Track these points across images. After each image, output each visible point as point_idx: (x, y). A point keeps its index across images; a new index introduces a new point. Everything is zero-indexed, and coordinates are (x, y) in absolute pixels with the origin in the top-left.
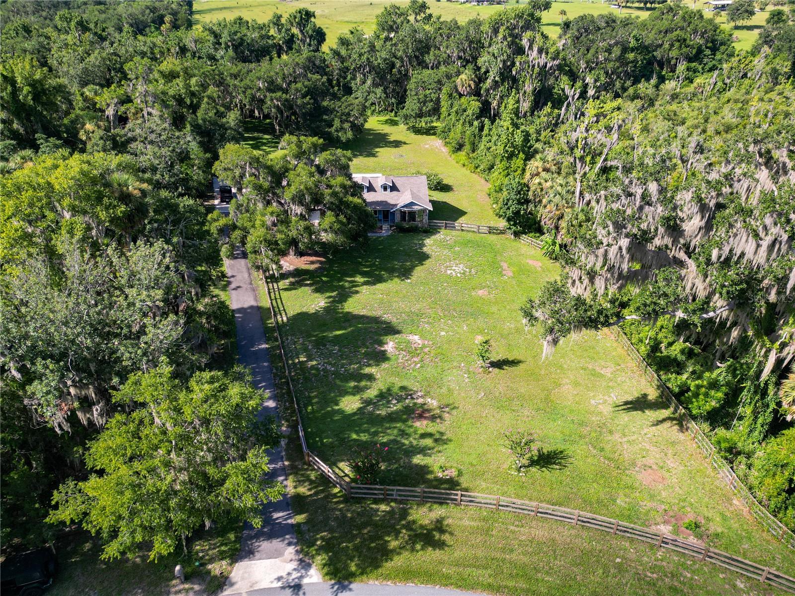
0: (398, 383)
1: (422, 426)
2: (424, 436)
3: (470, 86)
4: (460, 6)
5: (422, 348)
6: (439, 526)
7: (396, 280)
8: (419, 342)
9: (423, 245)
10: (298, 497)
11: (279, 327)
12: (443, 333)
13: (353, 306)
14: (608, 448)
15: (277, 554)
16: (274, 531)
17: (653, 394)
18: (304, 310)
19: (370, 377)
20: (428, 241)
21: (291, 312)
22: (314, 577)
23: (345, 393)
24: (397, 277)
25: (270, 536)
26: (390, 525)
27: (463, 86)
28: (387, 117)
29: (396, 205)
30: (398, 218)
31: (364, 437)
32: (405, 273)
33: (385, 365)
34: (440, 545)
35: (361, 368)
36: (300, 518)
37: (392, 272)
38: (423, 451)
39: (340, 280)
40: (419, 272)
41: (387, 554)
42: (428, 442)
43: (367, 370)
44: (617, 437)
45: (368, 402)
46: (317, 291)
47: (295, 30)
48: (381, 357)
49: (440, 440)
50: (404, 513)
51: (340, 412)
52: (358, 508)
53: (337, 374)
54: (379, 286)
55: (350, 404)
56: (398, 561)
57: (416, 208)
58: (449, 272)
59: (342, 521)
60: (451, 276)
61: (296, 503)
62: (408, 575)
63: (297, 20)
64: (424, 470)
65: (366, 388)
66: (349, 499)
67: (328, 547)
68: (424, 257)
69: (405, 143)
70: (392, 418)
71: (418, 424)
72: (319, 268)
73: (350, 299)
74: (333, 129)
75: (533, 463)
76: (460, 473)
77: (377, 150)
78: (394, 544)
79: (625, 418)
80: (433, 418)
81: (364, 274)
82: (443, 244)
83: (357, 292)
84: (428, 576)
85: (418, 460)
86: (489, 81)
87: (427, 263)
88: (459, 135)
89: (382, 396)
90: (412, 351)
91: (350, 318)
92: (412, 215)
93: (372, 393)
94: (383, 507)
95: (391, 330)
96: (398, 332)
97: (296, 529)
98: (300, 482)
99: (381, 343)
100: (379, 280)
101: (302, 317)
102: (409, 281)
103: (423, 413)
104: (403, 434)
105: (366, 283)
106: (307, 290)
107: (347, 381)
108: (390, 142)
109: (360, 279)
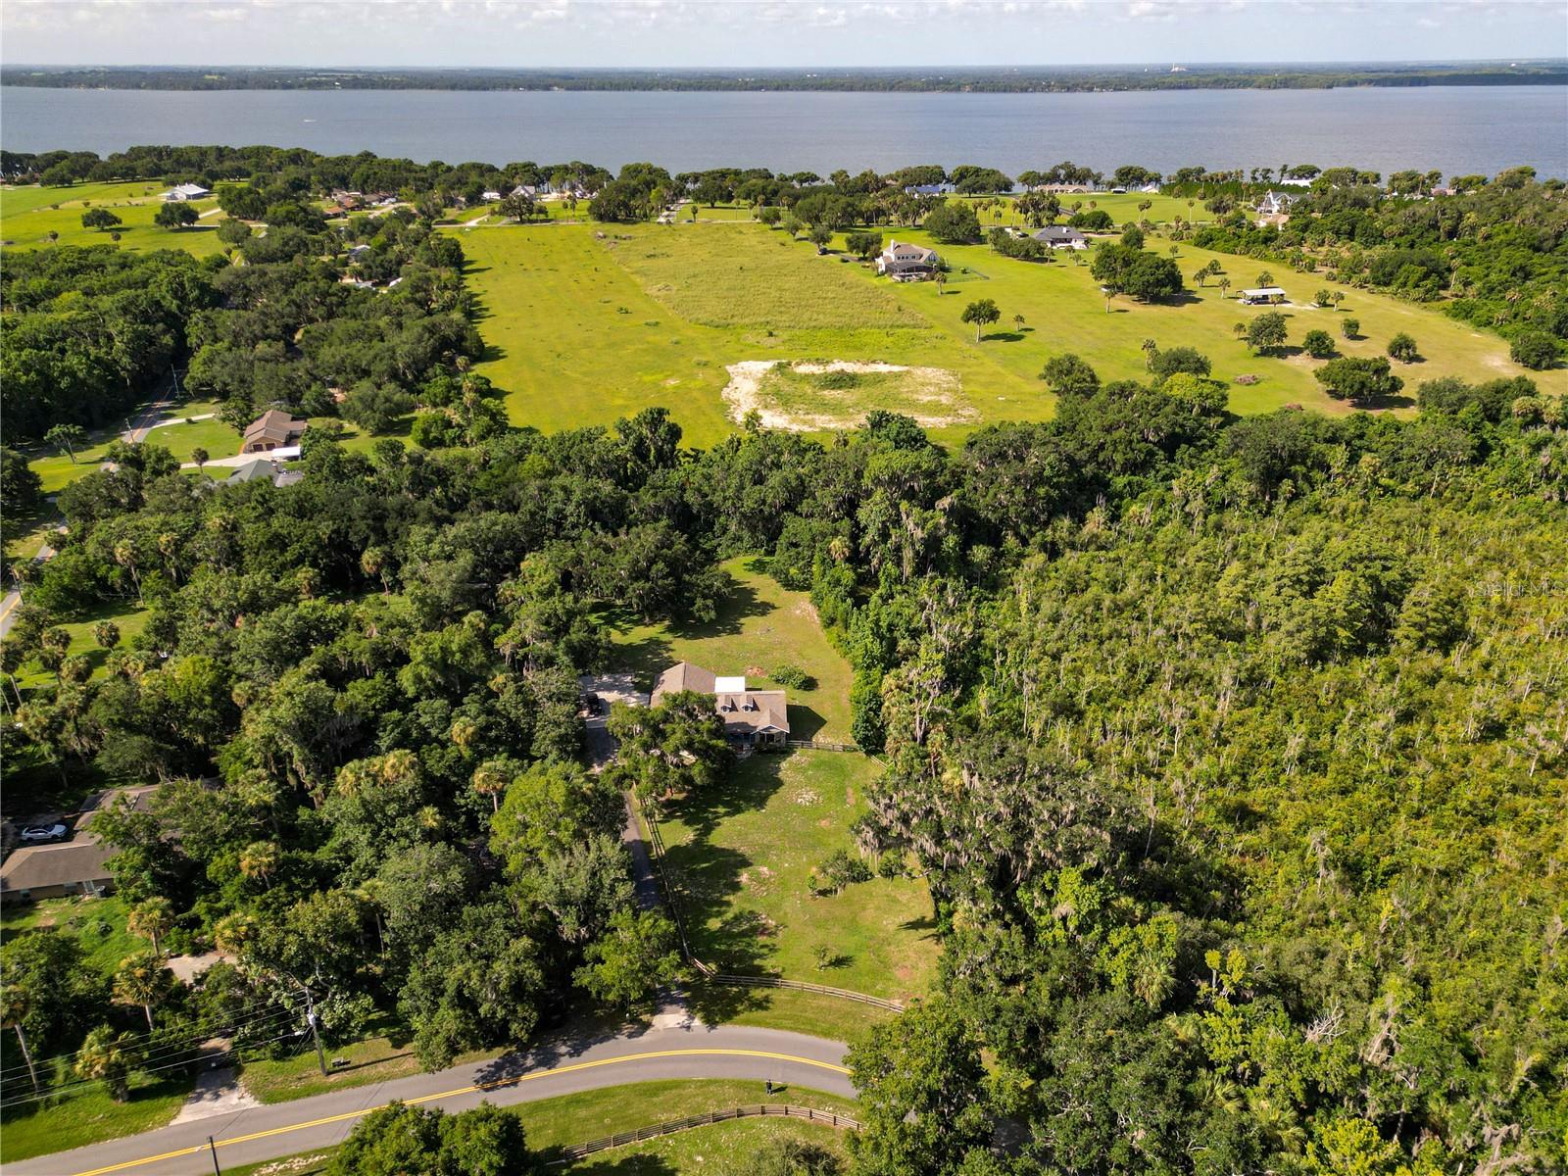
0: (748, 907)
1: (762, 940)
2: (762, 947)
3: (844, 553)
5: (769, 878)
6: (767, 999)
7: (752, 810)
8: (767, 873)
9: (778, 770)
10: (684, 983)
11: (661, 859)
12: (786, 864)
13: (718, 839)
14: (883, 954)
16: (674, 1001)
17: (930, 916)
18: (678, 843)
19: (728, 904)
20: (784, 765)
21: (668, 846)
22: (697, 1022)
23: (710, 916)
24: (754, 806)
25: (671, 1003)
26: (739, 998)
27: (836, 552)
28: (755, 557)
29: (755, 727)
30: (757, 739)
31: (723, 947)
32: (760, 803)
33: (740, 894)
34: (767, 1008)
35: (722, 896)
36: (687, 994)
37: (749, 800)
38: (761, 956)
39: (705, 811)
40: (773, 801)
41: (736, 1013)
42: (765, 951)
43: (726, 898)
44: (892, 948)
45: (726, 923)
46: (687, 823)
47: (645, 432)
48: (736, 887)
49: (773, 949)
50: (747, 993)
51: (708, 930)
52: (720, 989)
53: (704, 900)
54: (738, 817)
55: (714, 924)
56: (742, 1016)
57: (773, 731)
58: (799, 800)
59: (711, 995)
60: (800, 806)
61: (684, 986)
62: (747, 1022)
63: (647, 421)
64: (760, 968)
65: (725, 912)
66: (715, 983)
67: (703, 1009)
68: (779, 783)
69: (774, 607)
70: (743, 934)
71: (760, 938)
73: (714, 832)
74: (695, 608)
75: (831, 964)
76: (784, 970)
77: (742, 620)
78: (740, 1008)
79: (904, 933)
80: (770, 934)
81: (726, 804)
82: (798, 769)
83: (719, 824)
84: (759, 1023)
85: (757, 962)
87: (781, 790)
88: (832, 608)
89: (736, 918)
90: (761, 881)
91: (714, 851)
92: (771, 737)
93: (729, 916)
94: (735, 989)
95: (745, 863)
96: (751, 865)
97: (685, 999)
99: (736, 875)
100: (738, 810)
101: (676, 849)
102: (764, 811)
103: (764, 930)
104: (749, 945)
105: (727, 814)
106: (677, 822)
107: (712, 906)
108: (757, 606)
109: (721, 810)
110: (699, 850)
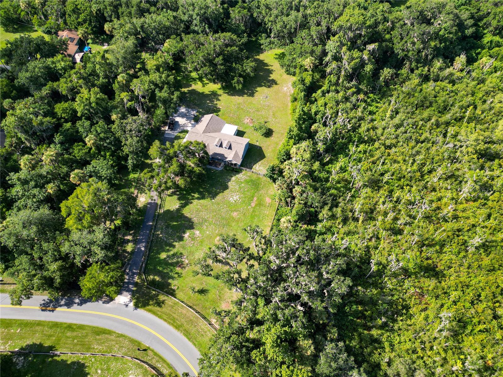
0: (181, 250)
1: (178, 269)
2: (177, 273)
5: (197, 238)
6: (163, 302)
7: (209, 199)
8: (198, 234)
9: (230, 180)
10: (137, 283)
11: (159, 215)
12: (208, 232)
13: (187, 212)
14: (222, 292)
15: (126, 296)
16: (128, 290)
18: (170, 208)
19: (174, 247)
20: (233, 179)
21: (166, 209)
22: (132, 304)
23: (164, 251)
24: (210, 197)
25: (127, 291)
26: (152, 298)
29: (226, 158)
30: (226, 164)
31: (161, 269)
32: (214, 195)
33: (181, 243)
34: (160, 306)
35: (173, 242)
36: (134, 289)
37: (210, 193)
38: (173, 278)
39: (190, 194)
40: (219, 197)
41: (148, 304)
42: (176, 276)
43: (175, 243)
45: (168, 256)
46: (179, 199)
48: (181, 239)
49: (180, 276)
50: (158, 295)
51: (159, 258)
52: (148, 291)
53: (166, 242)
54: (202, 201)
55: (163, 256)
56: (150, 307)
57: (233, 162)
58: (231, 199)
59: (143, 293)
60: (230, 202)
61: (136, 284)
62: (150, 311)
64: (169, 285)
65: (171, 250)
66: (147, 287)
67: (137, 299)
68: (226, 188)
69: (276, 84)
70: (172, 264)
71: (177, 269)
73: (187, 207)
75: (198, 291)
76: (178, 288)
77: (258, 89)
78: (151, 303)
80: (183, 268)
81: (200, 193)
82: (238, 182)
83: (191, 203)
84: (154, 313)
85: (170, 281)
86: (328, 57)
87: (226, 192)
89: (174, 255)
90: (193, 238)
91: (183, 217)
92: (232, 165)
93: (172, 253)
94: (154, 292)
95: (191, 227)
96: (194, 228)
97: (133, 291)
98: (139, 278)
99: (184, 233)
100: (203, 197)
101: (168, 212)
102: (213, 201)
103: (181, 264)
104: (171, 271)
105: (198, 199)
106: (176, 197)
107: (166, 246)
108: (269, 81)
109: (196, 195)
110: (177, 215)
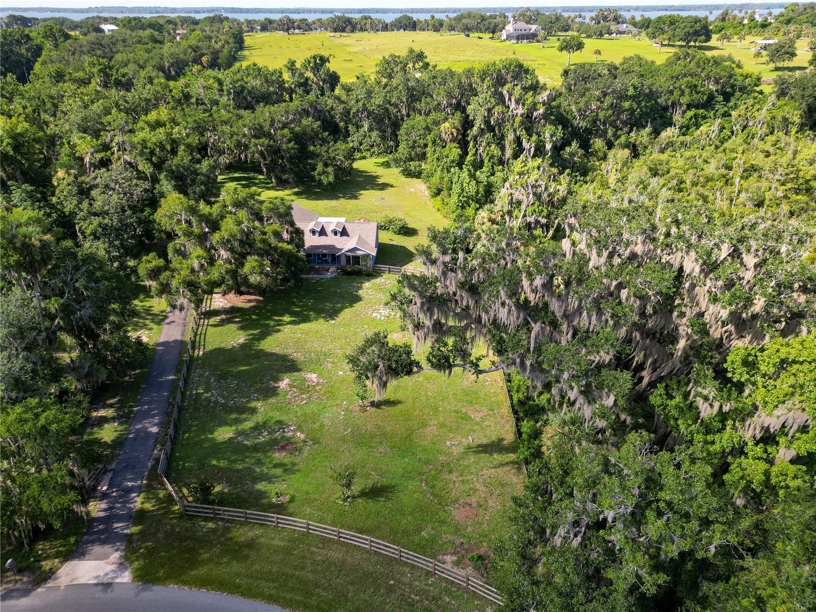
0: (277, 416)
1: (280, 456)
2: (276, 466)
3: (452, 134)
4: (500, 44)
5: (314, 386)
6: (251, 544)
7: (322, 321)
8: (315, 380)
9: (360, 288)
10: (141, 512)
11: (194, 359)
12: (341, 373)
13: (270, 344)
14: (439, 485)
15: (104, 557)
16: (111, 539)
18: (222, 345)
19: (253, 411)
20: (367, 285)
21: (209, 347)
22: (127, 576)
23: (222, 424)
24: (324, 317)
25: (104, 543)
26: (206, 541)
27: (446, 133)
28: (386, 159)
29: (341, 249)
30: (343, 261)
31: (223, 464)
32: (332, 314)
33: (272, 400)
35: (248, 402)
36: (135, 529)
37: (320, 312)
38: (269, 479)
39: (268, 318)
40: (347, 314)
41: (194, 563)
42: (278, 471)
43: (253, 404)
44: (453, 477)
45: (239, 433)
46: (242, 328)
48: (271, 392)
50: (226, 531)
51: (213, 440)
52: (188, 524)
53: (224, 406)
54: (303, 326)
55: (224, 434)
56: (202, 571)
57: (359, 253)
58: (374, 315)
59: (170, 534)
60: (374, 319)
61: (138, 517)
62: (204, 583)
63: (311, 65)
64: (262, 494)
65: (245, 420)
66: (183, 516)
68: (358, 299)
69: (392, 186)
70: (256, 448)
71: (277, 455)
72: (254, 307)
73: (270, 337)
74: (316, 173)
75: (363, 494)
76: (292, 500)
77: (362, 192)
78: (204, 557)
79: (472, 458)
80: (292, 451)
81: (292, 314)
82: (380, 289)
83: (279, 331)
84: (221, 585)
85: (260, 486)
86: (475, 128)
87: (357, 306)
88: (438, 180)
89: (257, 428)
90: (304, 388)
91: (261, 355)
92: (357, 259)
93: (248, 425)
94: (211, 525)
95: (292, 368)
96: (299, 370)
97: (129, 538)
98: (147, 499)
99: (277, 380)
100: (306, 319)
101: (219, 351)
102: (333, 322)
103: (286, 445)
104: (259, 463)
105: (291, 323)
106: (233, 327)
107: (231, 413)
108: (379, 185)
109: (287, 318)
110: (247, 352)
